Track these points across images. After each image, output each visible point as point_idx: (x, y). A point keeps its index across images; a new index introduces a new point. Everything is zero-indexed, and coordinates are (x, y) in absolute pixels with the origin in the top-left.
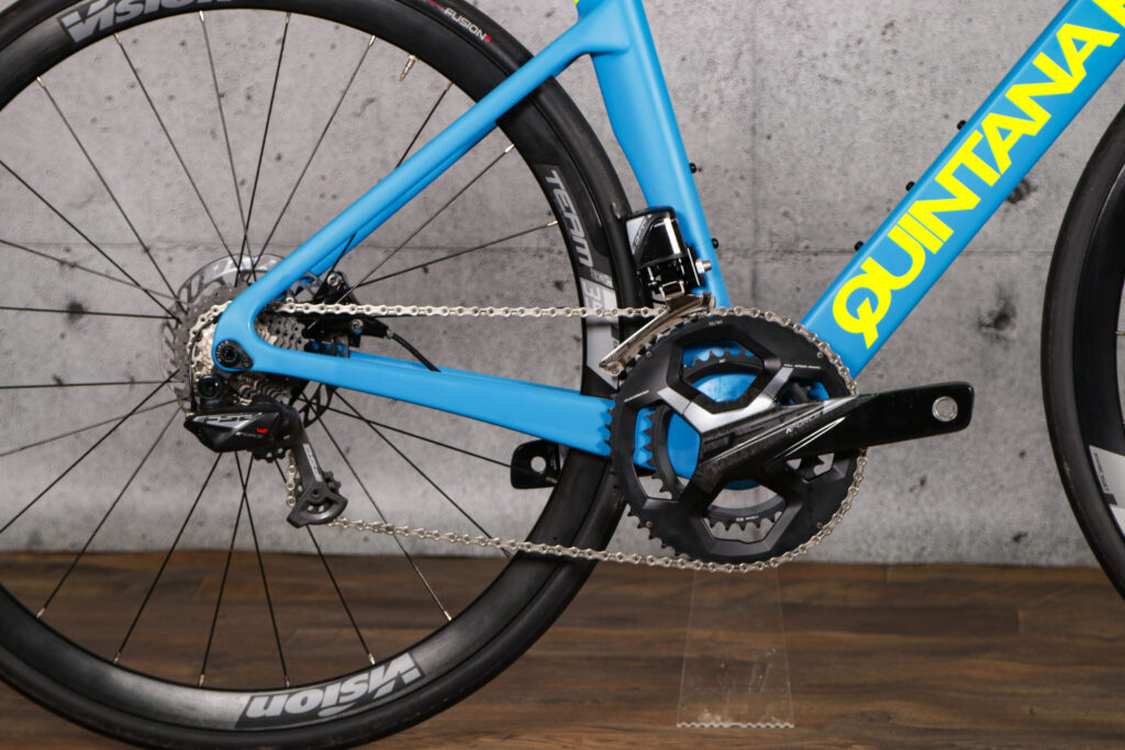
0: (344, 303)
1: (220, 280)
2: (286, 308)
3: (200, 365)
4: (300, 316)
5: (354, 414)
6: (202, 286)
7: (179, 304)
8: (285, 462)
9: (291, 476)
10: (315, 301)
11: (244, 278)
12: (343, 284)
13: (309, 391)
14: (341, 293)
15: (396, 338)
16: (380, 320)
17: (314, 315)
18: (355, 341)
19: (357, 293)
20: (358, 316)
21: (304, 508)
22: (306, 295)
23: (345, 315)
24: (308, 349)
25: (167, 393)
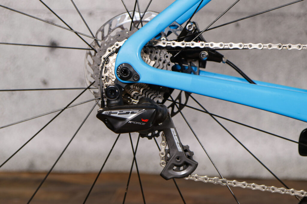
0: (196, 41)
1: (122, 27)
2: (160, 44)
3: (107, 78)
4: (169, 49)
5: (203, 110)
6: (110, 30)
7: (96, 41)
8: (159, 139)
9: (163, 148)
10: (179, 40)
11: (135, 25)
12: (196, 29)
13: (175, 95)
14: (195, 35)
15: (228, 62)
16: (218, 51)
17: (178, 48)
18: (203, 64)
19: (204, 35)
20: (205, 49)
21: (171, 168)
22: (173, 36)
23: (197, 48)
24: (174, 69)
25: (89, 95)
